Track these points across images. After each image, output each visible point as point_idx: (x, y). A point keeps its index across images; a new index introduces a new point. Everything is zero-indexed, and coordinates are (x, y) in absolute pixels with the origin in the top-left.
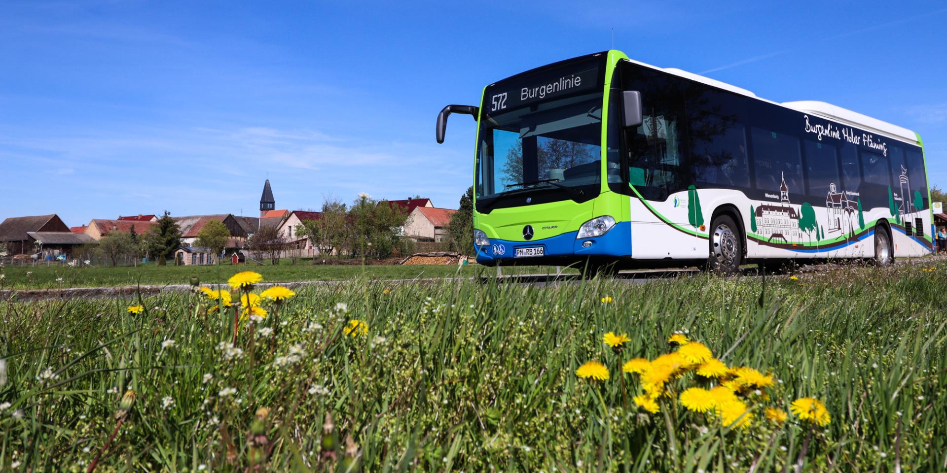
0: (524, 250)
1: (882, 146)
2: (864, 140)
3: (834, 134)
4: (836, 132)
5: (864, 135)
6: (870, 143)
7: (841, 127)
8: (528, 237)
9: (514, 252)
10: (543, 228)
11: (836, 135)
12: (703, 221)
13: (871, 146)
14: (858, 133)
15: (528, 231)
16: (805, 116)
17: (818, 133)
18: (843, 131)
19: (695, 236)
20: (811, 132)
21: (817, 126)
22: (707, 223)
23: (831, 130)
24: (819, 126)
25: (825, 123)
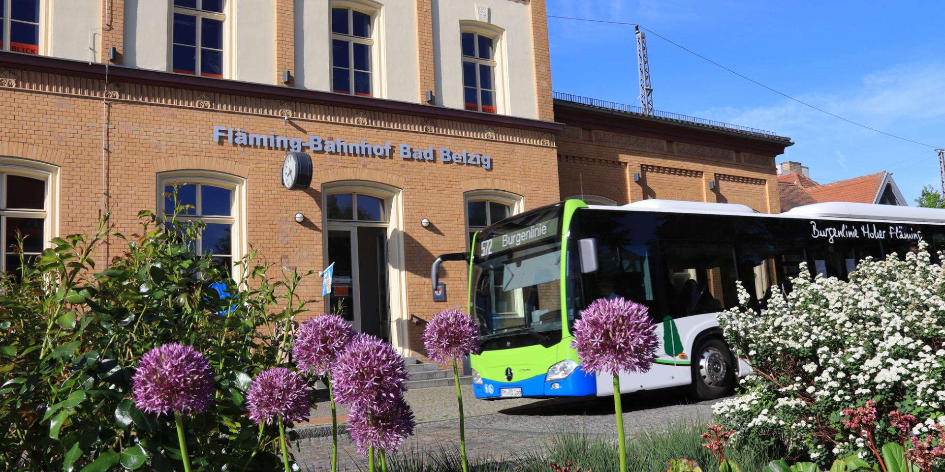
0: (507, 390)
1: (915, 235)
2: (891, 233)
3: (850, 233)
4: (853, 231)
5: (891, 228)
6: (899, 234)
7: (858, 225)
8: (509, 378)
9: (500, 392)
10: (521, 370)
11: (854, 234)
12: (682, 349)
13: (901, 237)
14: (882, 226)
15: (509, 374)
16: (811, 222)
17: (829, 236)
18: (863, 229)
19: (673, 365)
20: (820, 237)
21: (827, 229)
22: (687, 350)
23: (846, 230)
24: (831, 229)
25: (837, 225)
